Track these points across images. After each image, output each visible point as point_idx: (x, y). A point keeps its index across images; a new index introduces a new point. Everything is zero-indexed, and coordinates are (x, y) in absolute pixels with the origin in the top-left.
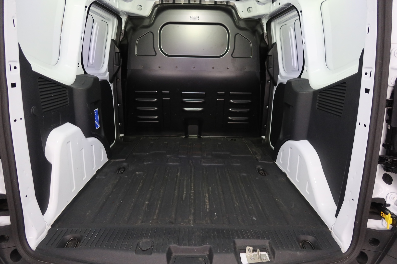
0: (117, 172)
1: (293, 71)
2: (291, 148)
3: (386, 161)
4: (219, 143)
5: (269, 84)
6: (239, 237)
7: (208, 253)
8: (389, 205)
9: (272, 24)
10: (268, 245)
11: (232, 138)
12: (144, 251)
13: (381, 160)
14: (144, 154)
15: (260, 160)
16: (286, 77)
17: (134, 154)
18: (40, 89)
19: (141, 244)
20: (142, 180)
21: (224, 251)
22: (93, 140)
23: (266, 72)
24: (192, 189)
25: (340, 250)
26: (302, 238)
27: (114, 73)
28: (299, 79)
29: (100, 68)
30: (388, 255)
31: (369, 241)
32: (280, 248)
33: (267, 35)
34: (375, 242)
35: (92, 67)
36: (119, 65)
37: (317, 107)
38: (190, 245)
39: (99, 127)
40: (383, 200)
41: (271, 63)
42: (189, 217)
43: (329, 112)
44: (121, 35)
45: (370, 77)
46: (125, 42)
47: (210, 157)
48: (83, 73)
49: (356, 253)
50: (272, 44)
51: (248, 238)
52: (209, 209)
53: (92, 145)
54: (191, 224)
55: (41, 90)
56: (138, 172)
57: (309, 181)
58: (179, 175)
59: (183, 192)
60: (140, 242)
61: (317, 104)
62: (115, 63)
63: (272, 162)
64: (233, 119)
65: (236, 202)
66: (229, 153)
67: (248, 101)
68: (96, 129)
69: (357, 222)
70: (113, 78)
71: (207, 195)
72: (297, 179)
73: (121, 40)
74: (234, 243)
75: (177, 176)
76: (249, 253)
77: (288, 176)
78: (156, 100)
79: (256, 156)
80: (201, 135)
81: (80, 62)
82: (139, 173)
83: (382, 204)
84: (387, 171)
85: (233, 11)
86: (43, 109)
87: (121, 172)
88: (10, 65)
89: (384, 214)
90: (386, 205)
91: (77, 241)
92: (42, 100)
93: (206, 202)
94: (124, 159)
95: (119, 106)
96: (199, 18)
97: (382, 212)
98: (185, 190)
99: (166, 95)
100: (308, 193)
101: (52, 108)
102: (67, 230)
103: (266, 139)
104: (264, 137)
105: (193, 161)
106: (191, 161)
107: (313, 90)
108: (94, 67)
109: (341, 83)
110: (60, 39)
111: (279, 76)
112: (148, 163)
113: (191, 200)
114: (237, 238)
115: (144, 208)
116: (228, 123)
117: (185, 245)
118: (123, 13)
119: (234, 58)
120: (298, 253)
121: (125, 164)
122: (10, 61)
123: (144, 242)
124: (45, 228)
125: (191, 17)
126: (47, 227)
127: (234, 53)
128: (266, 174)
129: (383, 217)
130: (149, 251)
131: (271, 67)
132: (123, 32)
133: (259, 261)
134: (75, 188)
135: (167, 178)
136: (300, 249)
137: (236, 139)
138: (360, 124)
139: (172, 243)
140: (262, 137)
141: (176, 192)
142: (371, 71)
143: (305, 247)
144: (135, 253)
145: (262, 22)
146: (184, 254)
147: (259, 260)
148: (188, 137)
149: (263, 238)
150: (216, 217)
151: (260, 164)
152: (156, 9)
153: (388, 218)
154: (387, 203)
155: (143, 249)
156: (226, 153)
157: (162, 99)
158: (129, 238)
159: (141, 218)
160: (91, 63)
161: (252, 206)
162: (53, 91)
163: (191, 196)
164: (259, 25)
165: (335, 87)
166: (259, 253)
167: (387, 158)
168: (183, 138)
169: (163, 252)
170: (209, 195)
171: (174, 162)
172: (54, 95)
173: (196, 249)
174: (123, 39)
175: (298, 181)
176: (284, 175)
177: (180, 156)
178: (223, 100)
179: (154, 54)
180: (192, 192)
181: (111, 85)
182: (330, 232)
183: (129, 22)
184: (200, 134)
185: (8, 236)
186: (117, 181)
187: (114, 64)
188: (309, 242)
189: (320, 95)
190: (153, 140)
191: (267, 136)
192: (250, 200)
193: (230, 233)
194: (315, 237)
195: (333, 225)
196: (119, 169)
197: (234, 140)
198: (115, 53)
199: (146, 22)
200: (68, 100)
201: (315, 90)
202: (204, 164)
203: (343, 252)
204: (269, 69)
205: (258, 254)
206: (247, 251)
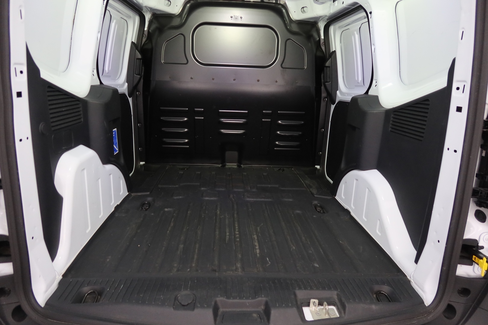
0: (141, 209)
1: (356, 86)
2: (357, 180)
3: (479, 195)
4: (265, 174)
5: (326, 101)
6: (300, 288)
7: (263, 307)
8: (482, 248)
9: (331, 28)
10: (335, 297)
11: (280, 168)
12: (184, 307)
13: (475, 193)
14: (173, 186)
15: (316, 195)
16: (348, 94)
17: (160, 186)
18: (50, 100)
19: (179, 298)
20: (173, 219)
21: (284, 305)
22: (111, 167)
23: (323, 87)
24: (237, 230)
25: (423, 302)
26: (377, 288)
27: (134, 85)
28: (366, 95)
29: (117, 78)
30: (480, 308)
31: (458, 291)
32: (351, 301)
33: (325, 42)
34: (465, 292)
35: (108, 76)
36: (140, 74)
37: (390, 129)
38: (241, 298)
39: (118, 152)
40: (476, 241)
41: (329, 76)
42: (236, 264)
43: (406, 136)
44: (143, 37)
45: (463, 92)
46: (149, 46)
47: (254, 190)
48: (98, 83)
49: (443, 306)
50: (330, 54)
51: (312, 289)
52: (259, 254)
53: (110, 174)
54: (240, 272)
55: (50, 103)
56: (167, 209)
57: (381, 220)
58: (218, 212)
59: (226, 233)
60: (178, 294)
61: (391, 126)
62: (136, 72)
63: (331, 197)
64: (281, 144)
65: (292, 246)
66: (277, 186)
67: (300, 122)
68: (115, 154)
69: (445, 268)
70: (132, 90)
71: (255, 237)
72: (364, 217)
73: (143, 43)
74: (295, 295)
75: (216, 213)
76: (314, 307)
77: (353, 214)
78: (187, 120)
79: (311, 189)
80: (241, 164)
81: (95, 69)
82: (169, 209)
83: (474, 247)
84: (480, 206)
85: (284, 11)
86: (53, 126)
87: (145, 208)
88: (15, 68)
89: (477, 258)
90: (479, 247)
91: (97, 295)
92: (52, 116)
93: (256, 246)
94: (148, 192)
95: (140, 127)
96: (241, 18)
97: (474, 256)
98: (227, 230)
99: (199, 114)
100: (380, 234)
101: (63, 126)
102: (83, 280)
103: (321, 169)
104: (318, 167)
105: (235, 195)
106: (231, 196)
107: (385, 109)
108: (110, 76)
109: (422, 100)
110: (71, 39)
111: (338, 92)
112: (178, 197)
113: (236, 243)
114: (298, 289)
115: (179, 252)
116: (275, 149)
117: (235, 298)
118: (147, 9)
119: (284, 69)
120: (374, 307)
121: (149, 199)
122: (15, 64)
123: (184, 295)
124: (55, 278)
125: (232, 17)
126: (57, 277)
127: (284, 63)
128: (325, 212)
129: (476, 261)
130: (190, 306)
131: (329, 81)
132: (146, 33)
133: (327, 317)
134: (90, 228)
135: (204, 215)
136: (375, 301)
137: (285, 169)
138: (448, 149)
139: (219, 296)
140: (316, 166)
141: (217, 233)
142: (464, 85)
143: (380, 299)
144: (172, 309)
145: (318, 26)
146: (234, 310)
147: (327, 315)
148: (225, 165)
149: (330, 289)
150: (269, 263)
151: (316, 199)
152: (188, 5)
153: (483, 263)
154: (480, 244)
155: (183, 303)
156: (274, 186)
157: (195, 119)
158: (164, 290)
159: (176, 265)
160: (107, 71)
161: (311, 251)
162: (64, 105)
163: (235, 238)
164: (314, 29)
165: (415, 105)
166: (327, 306)
167: (481, 190)
168: (219, 167)
169: (208, 307)
170: (258, 236)
171: (211, 197)
172: (65, 110)
173: (248, 303)
174: (146, 42)
175: (366, 220)
176: (348, 212)
177: (217, 189)
178: (270, 120)
179: (186, 62)
180: (237, 234)
181: (130, 100)
182: (409, 281)
183: (154, 21)
184: (240, 162)
185: (9, 289)
186: (142, 219)
187: (135, 74)
188: (384, 294)
189: (395, 115)
190: (181, 169)
191: (322, 166)
192: (309, 243)
193: (289, 282)
194: (392, 287)
195: (413, 273)
196: (143, 204)
197: (282, 170)
198: (136, 59)
199: (176, 22)
200: (82, 116)
201: (386, 109)
202: (248, 199)
203: (427, 305)
204: (326, 83)
205: (324, 308)
206: (311, 304)
